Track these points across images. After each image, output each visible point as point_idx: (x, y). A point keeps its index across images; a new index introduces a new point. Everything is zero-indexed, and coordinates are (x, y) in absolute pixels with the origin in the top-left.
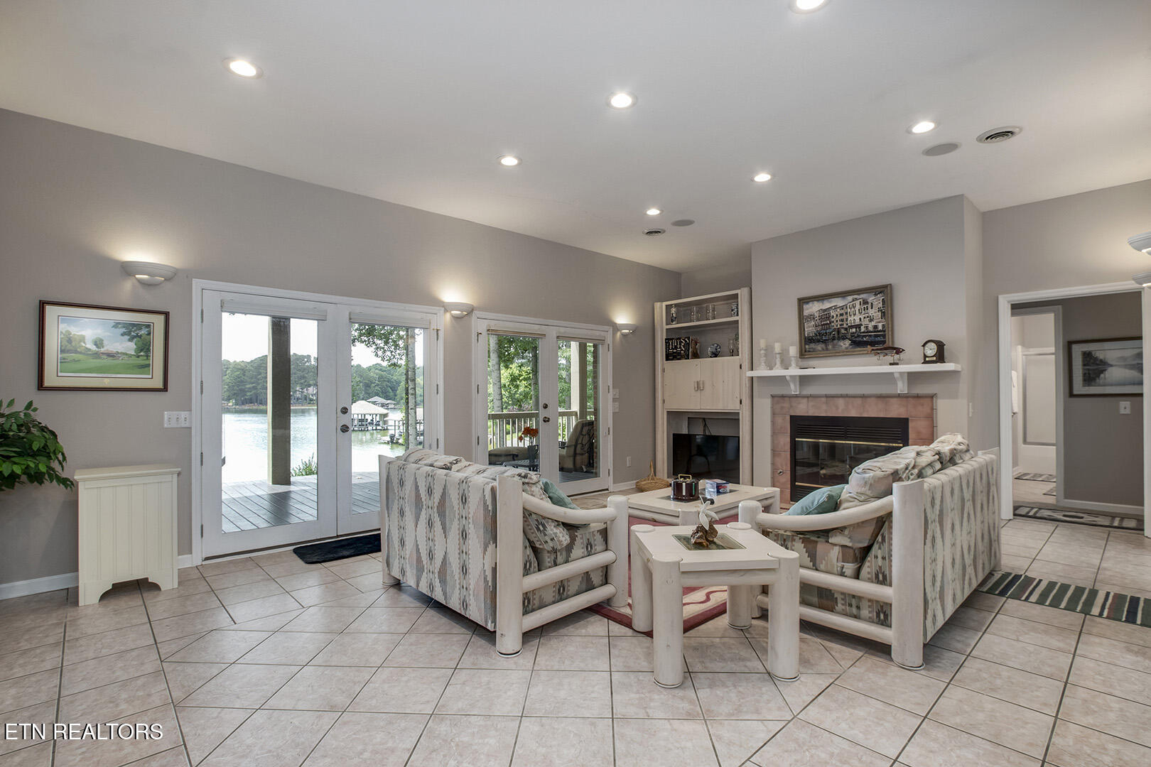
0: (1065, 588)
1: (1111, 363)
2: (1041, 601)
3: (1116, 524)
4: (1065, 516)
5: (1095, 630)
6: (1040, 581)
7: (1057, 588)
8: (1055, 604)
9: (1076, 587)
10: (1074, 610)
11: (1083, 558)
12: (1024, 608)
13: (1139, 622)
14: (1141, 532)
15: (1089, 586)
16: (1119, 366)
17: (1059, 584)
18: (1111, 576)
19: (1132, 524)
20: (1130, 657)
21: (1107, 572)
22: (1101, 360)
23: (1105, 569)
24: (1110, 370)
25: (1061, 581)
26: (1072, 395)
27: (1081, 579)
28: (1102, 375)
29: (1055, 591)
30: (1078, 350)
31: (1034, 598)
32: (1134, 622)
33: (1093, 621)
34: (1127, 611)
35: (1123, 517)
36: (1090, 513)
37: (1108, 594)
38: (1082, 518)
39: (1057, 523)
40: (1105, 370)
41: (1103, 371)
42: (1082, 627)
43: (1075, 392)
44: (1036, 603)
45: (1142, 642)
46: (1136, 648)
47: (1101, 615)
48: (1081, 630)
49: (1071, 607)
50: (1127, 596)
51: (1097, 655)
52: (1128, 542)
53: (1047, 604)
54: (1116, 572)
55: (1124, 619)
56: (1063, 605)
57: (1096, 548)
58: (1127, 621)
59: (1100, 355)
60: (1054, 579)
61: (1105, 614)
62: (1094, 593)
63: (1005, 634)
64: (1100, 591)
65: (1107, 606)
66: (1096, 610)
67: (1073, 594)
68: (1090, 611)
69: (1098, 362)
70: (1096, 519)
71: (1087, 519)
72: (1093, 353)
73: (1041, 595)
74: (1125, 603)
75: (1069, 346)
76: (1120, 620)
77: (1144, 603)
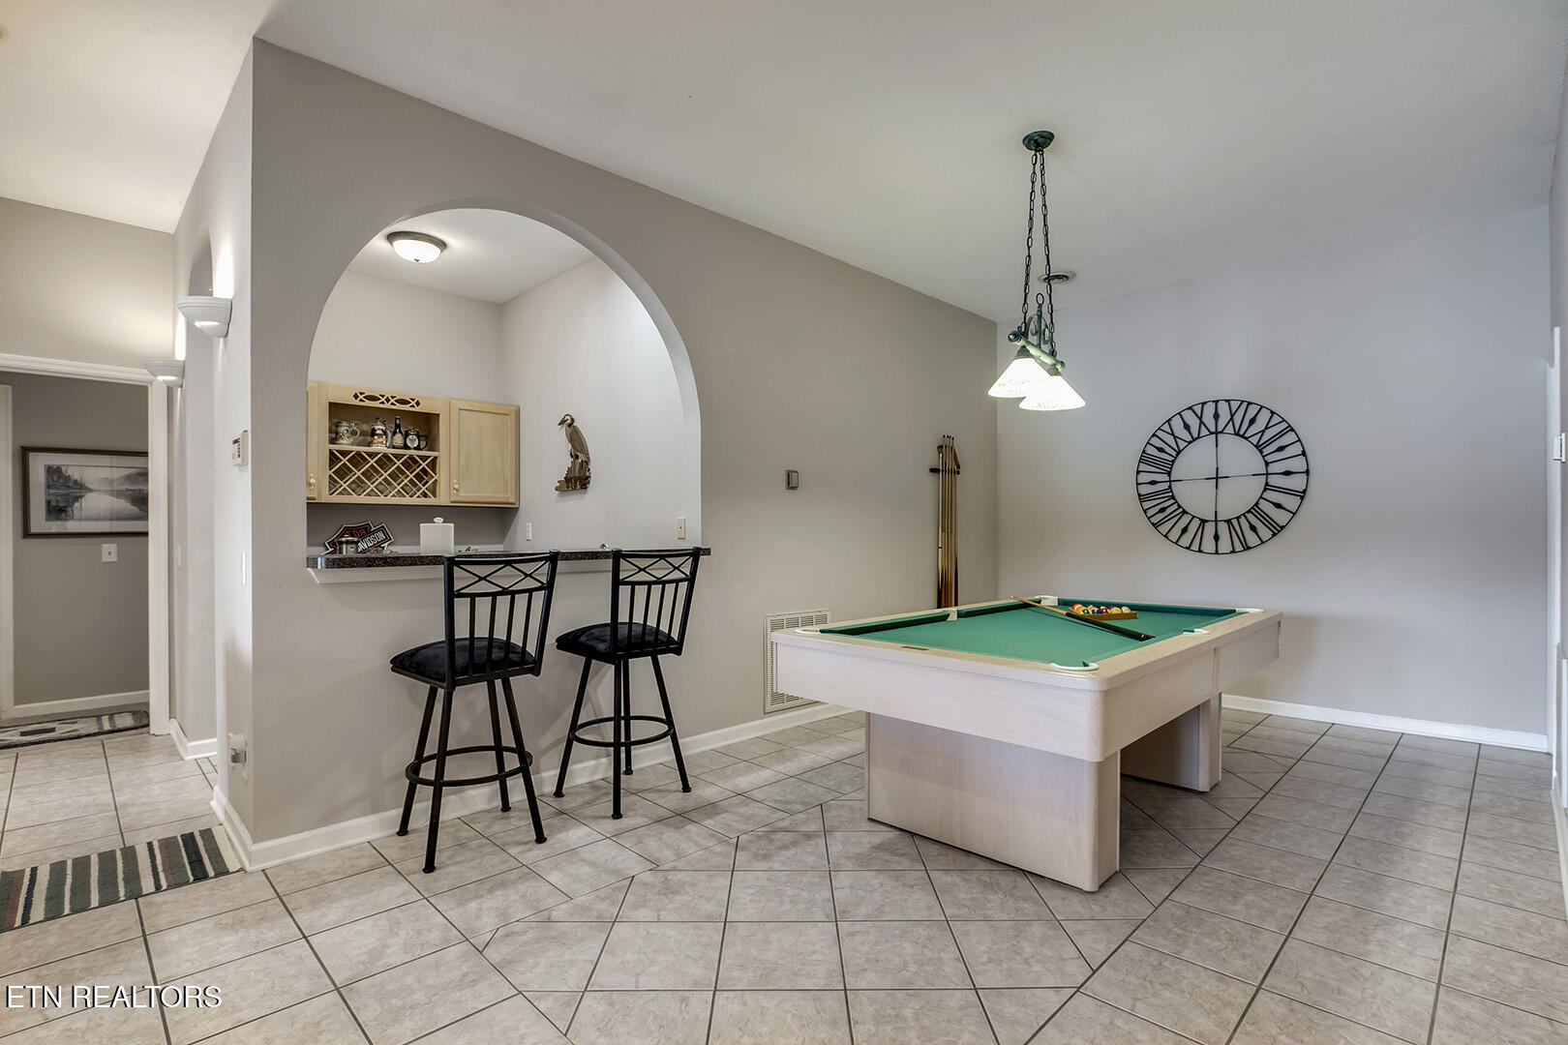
0: (82, 865)
1: (90, 486)
2: (54, 912)
3: (107, 726)
4: (23, 734)
5: (163, 920)
6: (34, 870)
7: (69, 871)
8: (80, 906)
9: (100, 855)
10: (115, 900)
11: (84, 800)
12: (28, 943)
13: (211, 873)
14: (144, 730)
15: (117, 847)
16: (105, 492)
17: (70, 863)
18: (139, 813)
19: (126, 720)
20: (230, 939)
21: (131, 810)
22: (76, 481)
23: (125, 805)
24: (89, 496)
25: (69, 856)
26: (27, 534)
27: (97, 839)
28: (76, 504)
29: (69, 880)
30: (39, 464)
31: (38, 912)
32: (206, 877)
33: (150, 904)
34: (189, 863)
35: (112, 713)
36: (62, 718)
37: (150, 845)
38: (53, 730)
39: (16, 750)
40: (81, 497)
41: (77, 498)
42: (142, 925)
43: (33, 530)
44: (46, 919)
45: (229, 904)
46: (227, 919)
47: (158, 888)
48: (143, 931)
49: (109, 898)
50: (176, 837)
51: (189, 964)
52: (135, 750)
53: (67, 911)
54: (143, 804)
55: (192, 879)
56: (95, 900)
57: (96, 774)
58: (197, 879)
59: (75, 473)
60: (56, 857)
61: (164, 884)
62: (130, 853)
63: (13, 1026)
64: (136, 847)
65: (160, 868)
66: (147, 884)
67: (101, 871)
68: (141, 889)
69: (70, 484)
70: (75, 727)
71: (62, 729)
72: (63, 470)
73: (48, 899)
74: (180, 850)
75: (24, 454)
76: (187, 883)
77: (203, 838)
